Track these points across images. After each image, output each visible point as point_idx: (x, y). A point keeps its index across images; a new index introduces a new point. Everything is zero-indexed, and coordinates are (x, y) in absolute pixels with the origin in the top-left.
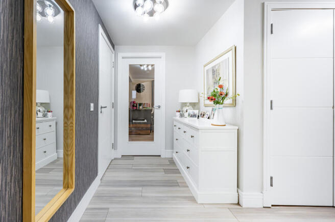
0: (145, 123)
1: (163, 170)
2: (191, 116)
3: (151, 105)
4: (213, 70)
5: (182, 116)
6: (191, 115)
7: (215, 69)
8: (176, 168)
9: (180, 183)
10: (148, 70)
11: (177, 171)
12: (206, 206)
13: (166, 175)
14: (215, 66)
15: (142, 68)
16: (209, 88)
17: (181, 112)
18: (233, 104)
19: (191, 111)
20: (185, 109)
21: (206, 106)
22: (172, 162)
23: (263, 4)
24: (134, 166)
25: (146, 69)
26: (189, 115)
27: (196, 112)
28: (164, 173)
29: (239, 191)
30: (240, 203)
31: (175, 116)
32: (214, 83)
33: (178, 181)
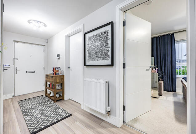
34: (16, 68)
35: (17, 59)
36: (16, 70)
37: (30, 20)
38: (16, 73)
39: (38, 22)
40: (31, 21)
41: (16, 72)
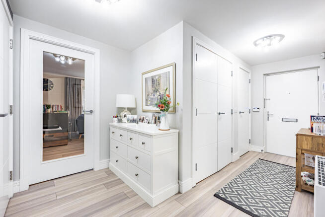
0: (59, 131)
1: (103, 186)
2: (131, 122)
3: (63, 107)
4: (153, 79)
5: (120, 121)
6: (131, 120)
7: (155, 79)
8: (118, 178)
9: (128, 193)
10: (66, 64)
11: (120, 182)
12: (159, 207)
13: (110, 190)
14: (155, 76)
15: (57, 59)
16: (148, 95)
17: (119, 118)
18: (173, 111)
19: (130, 117)
20: (123, 114)
21: (144, 111)
22: (109, 172)
23: (192, 37)
24: (60, 195)
25: (63, 62)
26: (128, 120)
27: (135, 117)
28: (106, 189)
29: (180, 182)
30: (181, 191)
31: (112, 122)
32: (154, 91)
33: (125, 192)
34: (268, 112)
35: (270, 99)
36: (268, 115)
37: (256, 41)
38: (268, 120)
39: (265, 39)
40: (257, 43)
41: (268, 118)
